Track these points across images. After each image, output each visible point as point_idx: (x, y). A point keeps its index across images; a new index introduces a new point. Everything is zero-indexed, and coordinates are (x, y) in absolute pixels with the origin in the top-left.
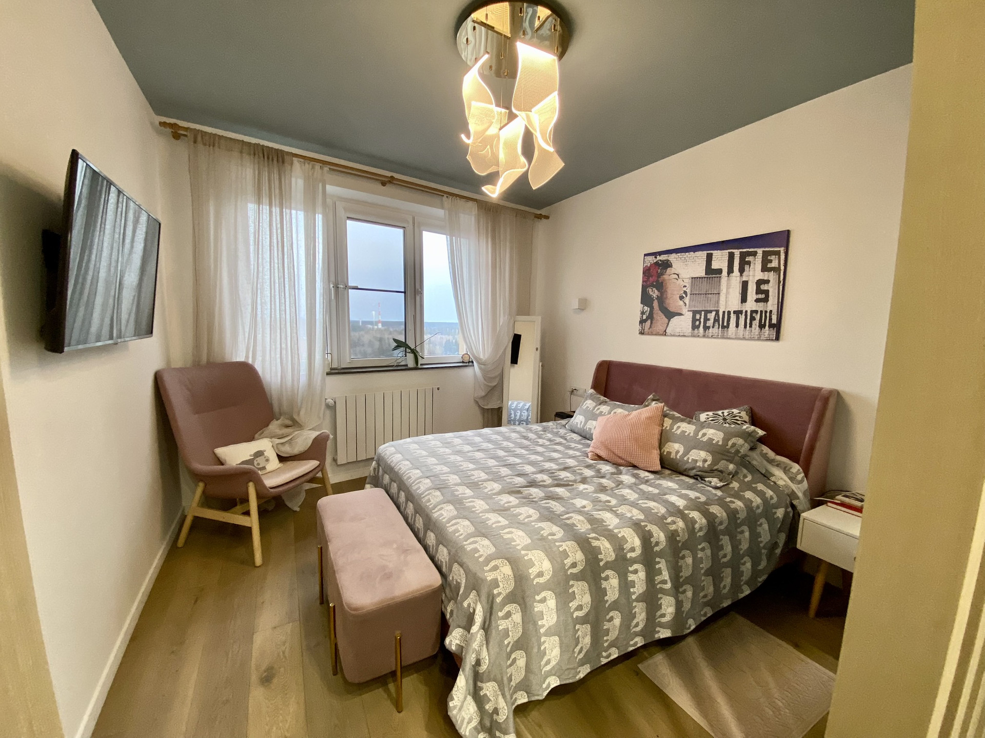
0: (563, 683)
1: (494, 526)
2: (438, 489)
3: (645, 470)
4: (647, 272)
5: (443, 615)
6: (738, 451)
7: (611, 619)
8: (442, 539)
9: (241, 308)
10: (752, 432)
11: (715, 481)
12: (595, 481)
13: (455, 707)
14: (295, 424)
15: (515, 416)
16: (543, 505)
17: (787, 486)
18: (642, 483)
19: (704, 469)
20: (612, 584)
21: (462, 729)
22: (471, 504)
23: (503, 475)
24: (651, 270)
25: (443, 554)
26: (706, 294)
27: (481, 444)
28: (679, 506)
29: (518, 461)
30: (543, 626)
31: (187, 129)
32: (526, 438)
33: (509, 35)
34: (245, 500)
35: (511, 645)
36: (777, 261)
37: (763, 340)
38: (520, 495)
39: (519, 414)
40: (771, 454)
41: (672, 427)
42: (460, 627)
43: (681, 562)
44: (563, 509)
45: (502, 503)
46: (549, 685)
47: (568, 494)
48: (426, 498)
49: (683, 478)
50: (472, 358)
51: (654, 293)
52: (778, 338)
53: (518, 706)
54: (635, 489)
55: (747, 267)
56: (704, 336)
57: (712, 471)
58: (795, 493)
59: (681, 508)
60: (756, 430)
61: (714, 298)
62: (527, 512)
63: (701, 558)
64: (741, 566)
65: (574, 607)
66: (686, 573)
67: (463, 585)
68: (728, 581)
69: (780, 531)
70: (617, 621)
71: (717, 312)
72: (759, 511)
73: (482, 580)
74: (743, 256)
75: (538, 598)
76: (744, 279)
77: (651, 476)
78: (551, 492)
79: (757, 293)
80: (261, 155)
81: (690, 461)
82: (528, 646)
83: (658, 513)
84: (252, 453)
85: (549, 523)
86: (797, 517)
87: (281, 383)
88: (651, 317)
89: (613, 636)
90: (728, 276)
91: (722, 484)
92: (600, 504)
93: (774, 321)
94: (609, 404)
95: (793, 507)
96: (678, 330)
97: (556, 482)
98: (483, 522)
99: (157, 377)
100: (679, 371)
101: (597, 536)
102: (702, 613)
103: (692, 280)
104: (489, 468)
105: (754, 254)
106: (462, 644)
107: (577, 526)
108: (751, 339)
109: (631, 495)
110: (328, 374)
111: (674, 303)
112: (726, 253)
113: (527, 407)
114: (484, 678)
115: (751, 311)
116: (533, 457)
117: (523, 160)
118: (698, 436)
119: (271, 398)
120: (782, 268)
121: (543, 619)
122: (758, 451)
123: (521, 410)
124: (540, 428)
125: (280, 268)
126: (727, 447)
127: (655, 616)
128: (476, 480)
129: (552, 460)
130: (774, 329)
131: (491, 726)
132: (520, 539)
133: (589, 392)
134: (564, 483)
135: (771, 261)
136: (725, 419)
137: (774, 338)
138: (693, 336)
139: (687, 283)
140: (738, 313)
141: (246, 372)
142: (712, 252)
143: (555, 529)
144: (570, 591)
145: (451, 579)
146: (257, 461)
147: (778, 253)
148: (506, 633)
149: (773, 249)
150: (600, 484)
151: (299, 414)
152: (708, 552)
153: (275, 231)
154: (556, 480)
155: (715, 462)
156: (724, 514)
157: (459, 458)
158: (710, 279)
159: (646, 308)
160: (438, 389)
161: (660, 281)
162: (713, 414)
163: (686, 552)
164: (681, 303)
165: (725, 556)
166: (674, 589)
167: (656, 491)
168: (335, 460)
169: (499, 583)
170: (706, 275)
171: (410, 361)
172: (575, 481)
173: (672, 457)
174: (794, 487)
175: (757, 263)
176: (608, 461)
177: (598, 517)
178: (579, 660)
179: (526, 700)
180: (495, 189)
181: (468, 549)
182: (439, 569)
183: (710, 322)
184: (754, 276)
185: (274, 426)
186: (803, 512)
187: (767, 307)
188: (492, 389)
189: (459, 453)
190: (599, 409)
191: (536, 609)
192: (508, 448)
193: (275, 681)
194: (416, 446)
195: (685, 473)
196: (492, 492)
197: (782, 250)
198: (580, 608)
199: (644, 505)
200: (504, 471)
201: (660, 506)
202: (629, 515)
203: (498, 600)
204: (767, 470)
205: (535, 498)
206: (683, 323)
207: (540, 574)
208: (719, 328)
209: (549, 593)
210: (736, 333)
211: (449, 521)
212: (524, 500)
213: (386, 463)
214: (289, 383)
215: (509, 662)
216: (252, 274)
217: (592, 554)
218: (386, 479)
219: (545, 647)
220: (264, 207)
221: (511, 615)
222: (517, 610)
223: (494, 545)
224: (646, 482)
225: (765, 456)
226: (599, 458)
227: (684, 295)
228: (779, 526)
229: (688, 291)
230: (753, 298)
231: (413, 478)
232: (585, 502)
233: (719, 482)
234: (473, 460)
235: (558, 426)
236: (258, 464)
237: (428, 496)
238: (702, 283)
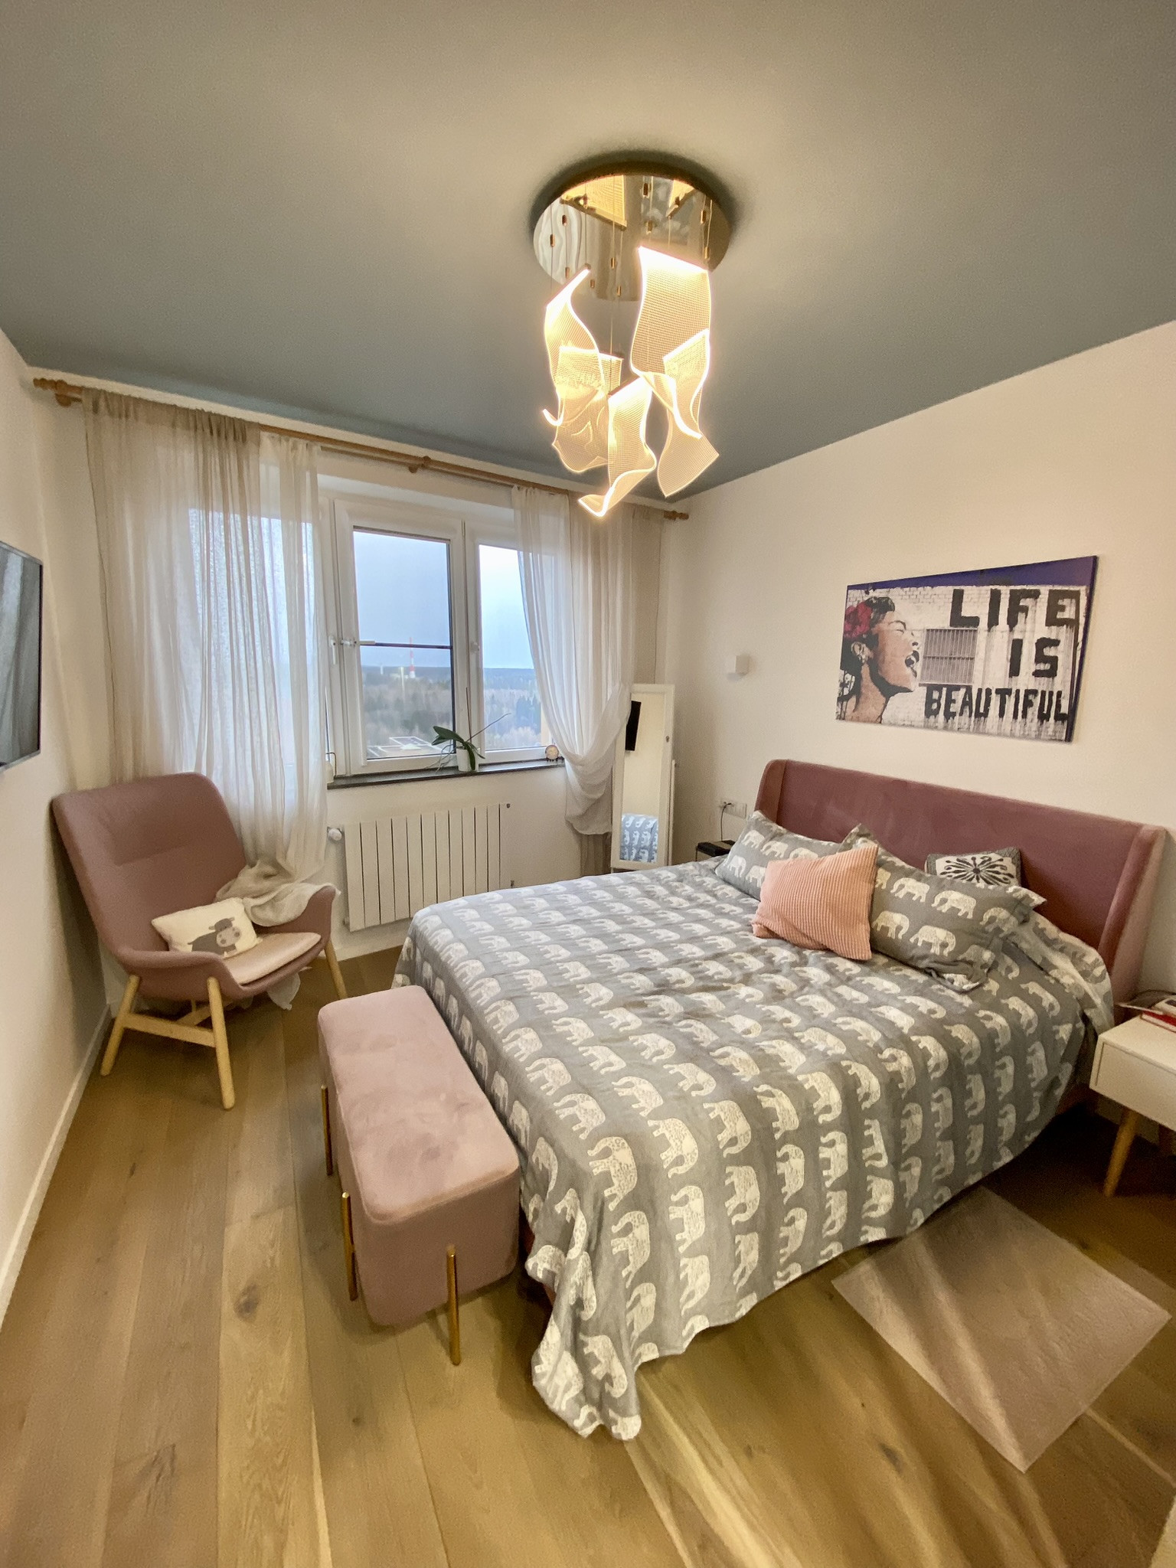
0: (713, 1325)
1: (603, 1072)
2: (511, 999)
3: (845, 958)
4: (852, 617)
5: (522, 1215)
6: (998, 930)
7: (792, 1221)
8: (519, 1093)
9: (185, 687)
10: (1023, 898)
11: (960, 980)
12: (765, 980)
13: (544, 1374)
14: (279, 872)
15: (632, 839)
16: (681, 1030)
17: (1077, 986)
18: (842, 983)
19: (942, 960)
20: (793, 1168)
21: (556, 1402)
22: (565, 1028)
23: (615, 971)
24: (859, 614)
25: (520, 1117)
26: (950, 658)
27: (579, 908)
28: (902, 1028)
29: (639, 941)
30: (684, 1241)
31: (81, 389)
32: (650, 895)
33: (624, 223)
34: (204, 1003)
35: (632, 1276)
36: (1074, 609)
37: (1044, 740)
38: (643, 1011)
39: (638, 836)
40: (1052, 930)
41: (890, 883)
42: (549, 1243)
43: (904, 1123)
44: (715, 1038)
45: (615, 1025)
46: (693, 1328)
47: (722, 1007)
48: (492, 1016)
49: (909, 972)
50: (561, 754)
51: (863, 653)
52: (1069, 738)
53: (644, 1364)
54: (829, 994)
55: (1021, 616)
56: (945, 728)
57: (955, 962)
58: (1090, 998)
59: (906, 1031)
60: (1030, 895)
61: (963, 665)
62: (656, 1044)
63: (937, 1113)
64: (999, 1120)
65: (732, 1208)
66: (911, 1139)
67: (554, 1176)
68: (977, 1144)
69: (1064, 1059)
70: (801, 1224)
71: (969, 689)
72: (1031, 1030)
73: (585, 1174)
74: (1015, 597)
75: (674, 1198)
76: (1017, 636)
77: (856, 969)
78: (693, 1003)
79: (1037, 661)
80: (208, 431)
81: (920, 944)
82: (658, 1276)
83: (868, 1041)
84: (213, 924)
85: (691, 1066)
86: (1091, 1039)
87: (255, 807)
88: (857, 691)
89: (793, 1246)
90: (989, 631)
91: (971, 985)
92: (774, 1026)
93: (1065, 709)
94: (788, 839)
95: (1086, 1020)
96: (901, 716)
97: (701, 983)
98: (586, 1063)
99: (55, 808)
100: (902, 785)
101: (770, 1088)
102: (936, 1197)
103: (928, 635)
104: (592, 957)
105: (1035, 595)
106: (554, 1270)
107: (738, 1071)
108: (1025, 737)
109: (824, 1007)
110: (330, 787)
111: (896, 671)
112: (986, 591)
113: (650, 826)
114: (590, 1329)
115: (1026, 691)
116: (664, 934)
117: (649, 452)
118: (933, 902)
119: (240, 829)
120: (1082, 620)
121: (683, 1231)
122: (1030, 926)
123: (641, 830)
124: (673, 876)
125: (246, 619)
126: (981, 923)
127: (861, 1208)
128: (571, 980)
129: (694, 939)
130: (1063, 723)
131: (601, 1397)
132: (644, 1095)
133: (754, 815)
134: (714, 984)
135: (1063, 609)
136: (977, 871)
137: (1064, 738)
138: (927, 727)
139: (920, 637)
140: (1003, 693)
141: (198, 788)
142: (962, 587)
143: (703, 1077)
144: (727, 1182)
145: (534, 1160)
146: (220, 936)
147: (1075, 596)
148: (625, 1259)
149: (1066, 588)
150: (773, 985)
151: (285, 857)
152: (949, 1102)
153: (234, 557)
154: (701, 978)
155: (960, 948)
156: (975, 1040)
157: (544, 938)
158: (957, 634)
159: (849, 676)
160: (508, 806)
161: (874, 633)
162: (958, 860)
163: (912, 1107)
164: (908, 671)
165: (974, 1106)
166: (892, 1166)
167: (864, 999)
168: (345, 924)
169: (613, 1178)
170: (951, 625)
171: (462, 761)
172: (731, 981)
173: (889, 935)
174: (1087, 987)
175: (1039, 610)
176: (786, 940)
177: (770, 1051)
178: (739, 1289)
179: (655, 1355)
180: (601, 502)
181: (562, 1117)
182: (515, 1139)
183: (956, 705)
184: (1033, 631)
185: (247, 878)
186: (1104, 1029)
187: (1053, 684)
188: (594, 804)
189: (543, 926)
190: (769, 847)
191: (672, 1216)
192: (622, 915)
193: (260, 1309)
194: (473, 913)
195: (910, 963)
196: (597, 1004)
197: (1083, 590)
198: (742, 1208)
199: (845, 1028)
200: (618, 962)
201: (871, 1028)
202: (821, 1047)
203: (612, 1206)
204: (1045, 959)
205: (668, 1015)
206: (910, 704)
207: (679, 1161)
208: (970, 716)
209: (693, 1190)
210: (1000, 726)
211: (531, 1060)
212: (652, 1020)
213: (426, 943)
214: (269, 807)
215: (629, 1304)
216: (201, 630)
217: (760, 1118)
218: (428, 971)
219: (687, 1274)
220: (216, 514)
221: (631, 1230)
222: (641, 1220)
223: (604, 1111)
224: (847, 980)
225: (1040, 933)
226: (770, 934)
227: (913, 659)
228: (1062, 1054)
229: (921, 652)
230: (1030, 669)
231: (471, 976)
232: (749, 1023)
233: (965, 981)
234: (567, 942)
235: (703, 872)
236: (223, 941)
237: (495, 1013)
238: (944, 639)
